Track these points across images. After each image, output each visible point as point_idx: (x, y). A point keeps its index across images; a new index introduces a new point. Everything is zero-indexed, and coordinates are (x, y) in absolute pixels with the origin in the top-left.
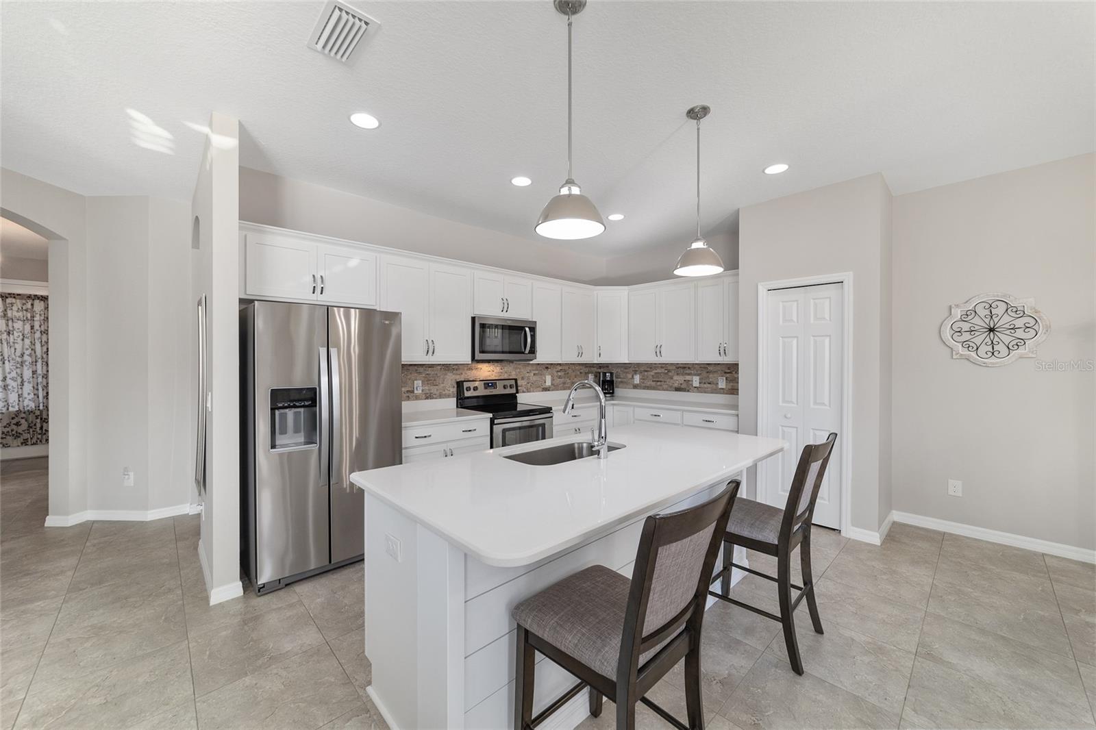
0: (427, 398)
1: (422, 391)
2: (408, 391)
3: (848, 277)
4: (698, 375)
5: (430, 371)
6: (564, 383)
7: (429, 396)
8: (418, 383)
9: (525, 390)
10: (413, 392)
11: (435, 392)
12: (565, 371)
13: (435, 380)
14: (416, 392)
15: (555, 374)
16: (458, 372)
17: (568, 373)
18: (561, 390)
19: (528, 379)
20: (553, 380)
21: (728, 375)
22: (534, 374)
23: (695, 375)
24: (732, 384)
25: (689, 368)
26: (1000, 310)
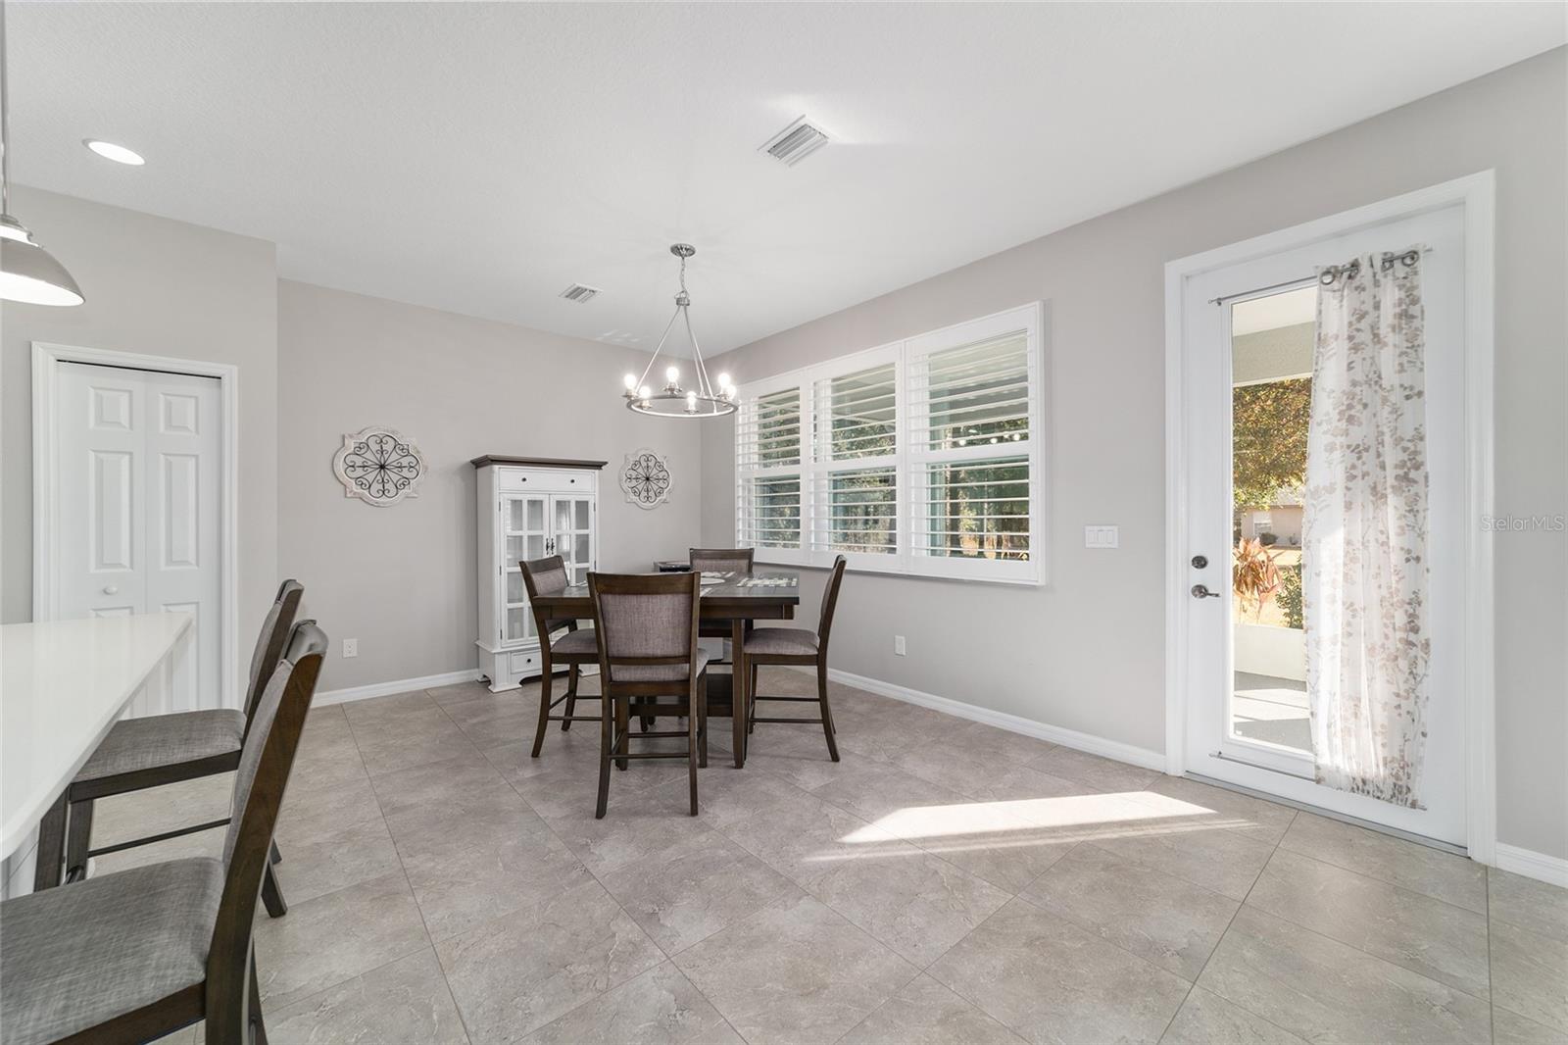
3: (230, 372)
26: (389, 446)
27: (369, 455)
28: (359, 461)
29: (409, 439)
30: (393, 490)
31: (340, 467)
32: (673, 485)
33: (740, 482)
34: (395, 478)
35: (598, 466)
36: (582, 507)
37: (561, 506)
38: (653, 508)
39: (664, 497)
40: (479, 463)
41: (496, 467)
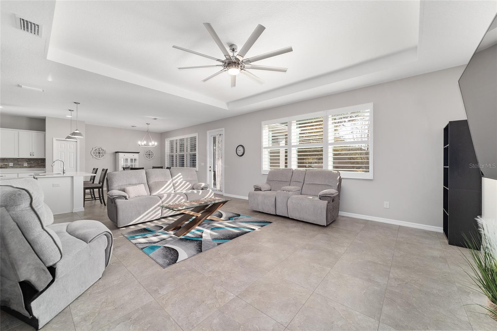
3: (78, 140)
4: (13, 162)
21: (28, 162)
23: (10, 162)
24: (30, 165)
25: (7, 160)
26: (100, 150)
27: (97, 151)
28: (95, 152)
29: (104, 149)
30: (101, 157)
31: (92, 153)
32: (155, 156)
33: (166, 155)
34: (101, 155)
35: (138, 153)
36: (135, 160)
37: (132, 160)
38: (150, 160)
39: (153, 158)
40: (116, 152)
41: (120, 153)
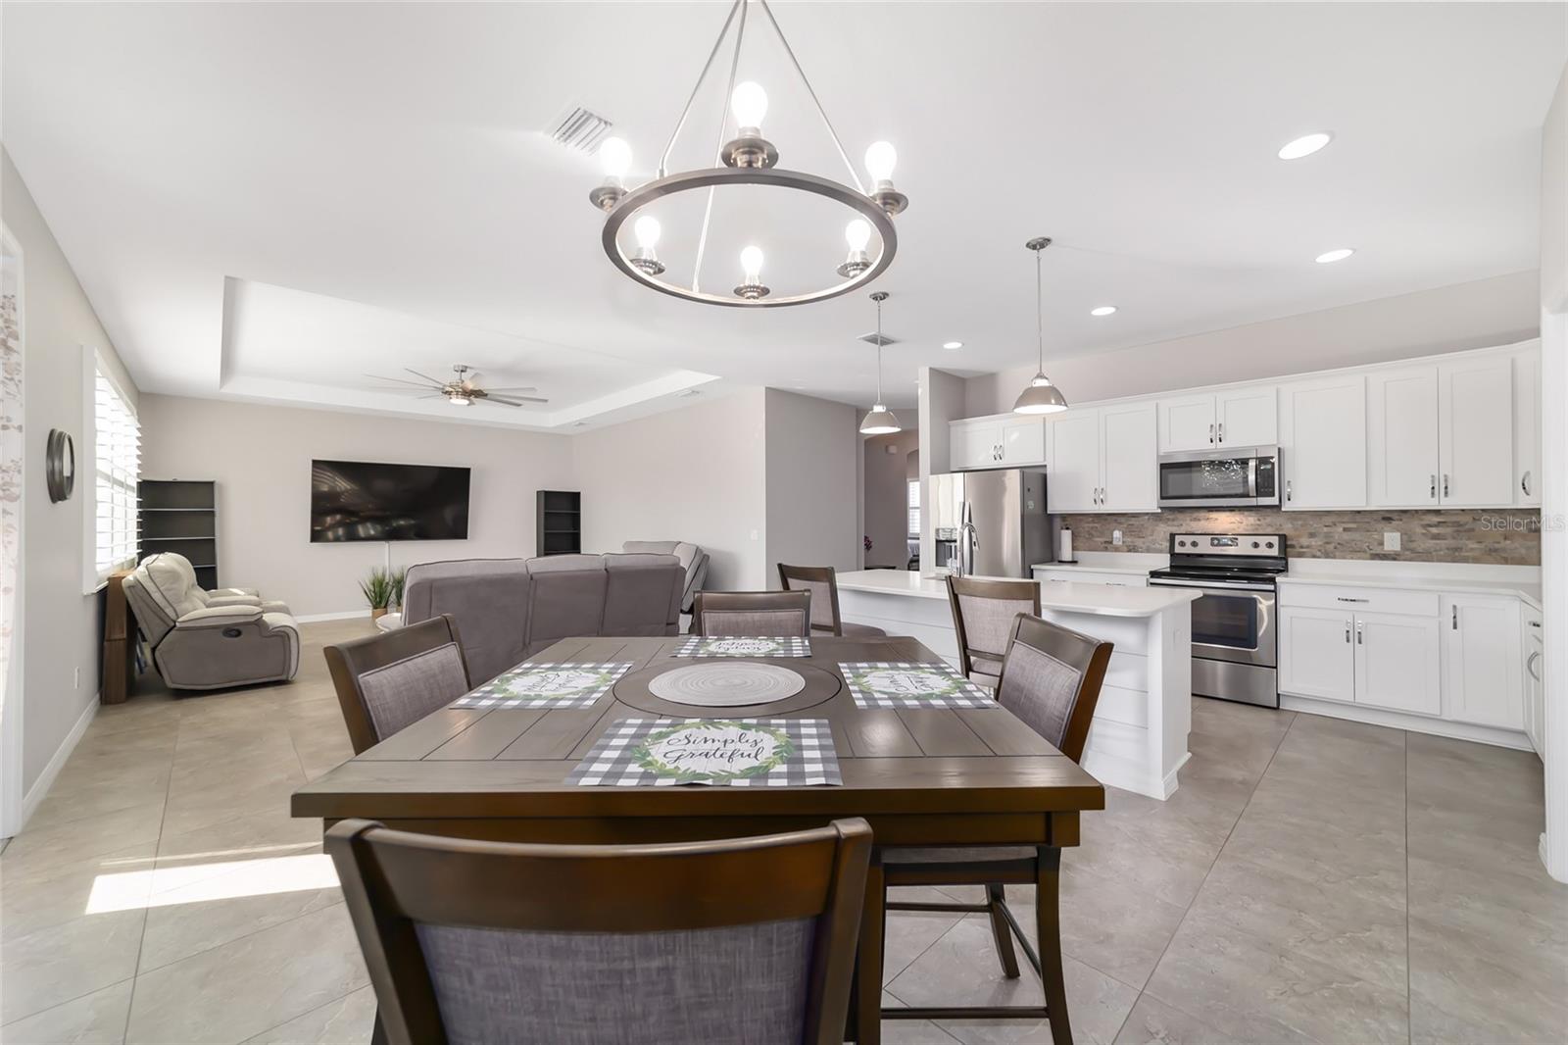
0: (1129, 551)
1: (1123, 542)
2: (1106, 542)
5: (1133, 521)
6: (1457, 549)
7: (1132, 549)
8: (1117, 534)
9: (1319, 554)
10: (1111, 543)
11: (1142, 545)
12: (1458, 524)
13: (1140, 531)
14: (1114, 543)
15: (1420, 530)
16: (1175, 523)
17: (1473, 530)
18: (1440, 561)
19: (1327, 535)
20: (1407, 539)
22: (1345, 530)
